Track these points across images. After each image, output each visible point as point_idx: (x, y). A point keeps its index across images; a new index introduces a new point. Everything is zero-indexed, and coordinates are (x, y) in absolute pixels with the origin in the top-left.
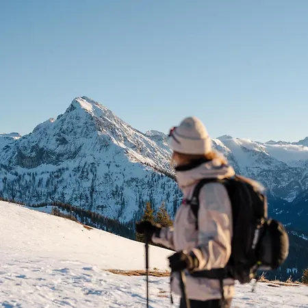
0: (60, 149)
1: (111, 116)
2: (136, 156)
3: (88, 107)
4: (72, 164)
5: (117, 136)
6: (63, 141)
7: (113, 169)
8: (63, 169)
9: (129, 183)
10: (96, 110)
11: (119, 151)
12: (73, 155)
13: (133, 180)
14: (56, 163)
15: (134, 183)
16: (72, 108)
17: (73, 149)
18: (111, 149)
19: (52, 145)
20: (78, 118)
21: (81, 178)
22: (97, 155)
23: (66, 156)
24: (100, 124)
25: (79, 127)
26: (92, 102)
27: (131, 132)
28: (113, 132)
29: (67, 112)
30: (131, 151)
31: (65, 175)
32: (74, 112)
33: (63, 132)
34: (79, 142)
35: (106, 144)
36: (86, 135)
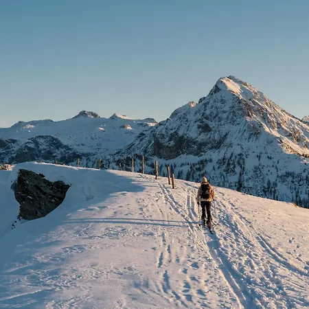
0: (203, 137)
1: (263, 99)
2: (291, 147)
3: (234, 88)
4: (216, 156)
5: (269, 123)
6: (206, 129)
7: (264, 161)
8: (206, 161)
9: (283, 178)
10: (245, 92)
11: (272, 141)
12: (218, 145)
13: (288, 174)
14: (197, 153)
15: (290, 179)
16: (217, 89)
17: (217, 137)
18: (262, 140)
19: (193, 133)
20: (223, 101)
21: (227, 171)
22: (245, 144)
23: (210, 146)
24: (249, 108)
25: (224, 112)
26: (240, 82)
27: (286, 117)
28: (265, 118)
29: (211, 94)
30: (285, 140)
31: (208, 168)
32: (218, 94)
33: (207, 118)
34: (224, 130)
35: (255, 132)
36: (233, 122)
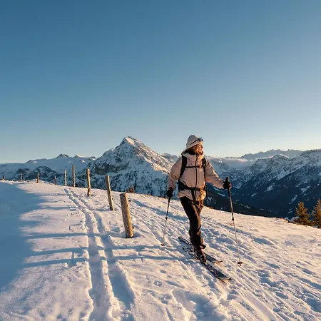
0: (118, 164)
1: (144, 146)
2: (157, 167)
3: (131, 141)
4: (124, 172)
5: (147, 157)
6: (119, 160)
7: (146, 174)
8: (120, 175)
9: (154, 181)
10: (136, 143)
11: (149, 165)
12: (125, 168)
13: (157, 180)
14: (116, 172)
16: (123, 142)
17: (124, 164)
18: (144, 164)
19: (113, 162)
20: (126, 148)
21: (129, 179)
22: (138, 167)
23: (121, 168)
24: (139, 151)
25: (127, 153)
26: (134, 139)
27: (154, 154)
28: (145, 155)
29: (121, 145)
30: (155, 164)
31: (121, 178)
32: (124, 145)
33: (119, 156)
34: (127, 161)
35: (141, 161)
36: (131, 157)
